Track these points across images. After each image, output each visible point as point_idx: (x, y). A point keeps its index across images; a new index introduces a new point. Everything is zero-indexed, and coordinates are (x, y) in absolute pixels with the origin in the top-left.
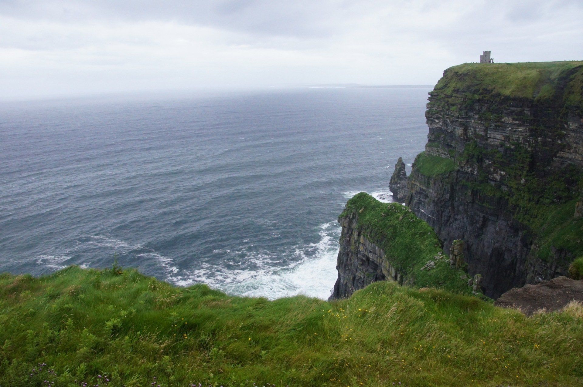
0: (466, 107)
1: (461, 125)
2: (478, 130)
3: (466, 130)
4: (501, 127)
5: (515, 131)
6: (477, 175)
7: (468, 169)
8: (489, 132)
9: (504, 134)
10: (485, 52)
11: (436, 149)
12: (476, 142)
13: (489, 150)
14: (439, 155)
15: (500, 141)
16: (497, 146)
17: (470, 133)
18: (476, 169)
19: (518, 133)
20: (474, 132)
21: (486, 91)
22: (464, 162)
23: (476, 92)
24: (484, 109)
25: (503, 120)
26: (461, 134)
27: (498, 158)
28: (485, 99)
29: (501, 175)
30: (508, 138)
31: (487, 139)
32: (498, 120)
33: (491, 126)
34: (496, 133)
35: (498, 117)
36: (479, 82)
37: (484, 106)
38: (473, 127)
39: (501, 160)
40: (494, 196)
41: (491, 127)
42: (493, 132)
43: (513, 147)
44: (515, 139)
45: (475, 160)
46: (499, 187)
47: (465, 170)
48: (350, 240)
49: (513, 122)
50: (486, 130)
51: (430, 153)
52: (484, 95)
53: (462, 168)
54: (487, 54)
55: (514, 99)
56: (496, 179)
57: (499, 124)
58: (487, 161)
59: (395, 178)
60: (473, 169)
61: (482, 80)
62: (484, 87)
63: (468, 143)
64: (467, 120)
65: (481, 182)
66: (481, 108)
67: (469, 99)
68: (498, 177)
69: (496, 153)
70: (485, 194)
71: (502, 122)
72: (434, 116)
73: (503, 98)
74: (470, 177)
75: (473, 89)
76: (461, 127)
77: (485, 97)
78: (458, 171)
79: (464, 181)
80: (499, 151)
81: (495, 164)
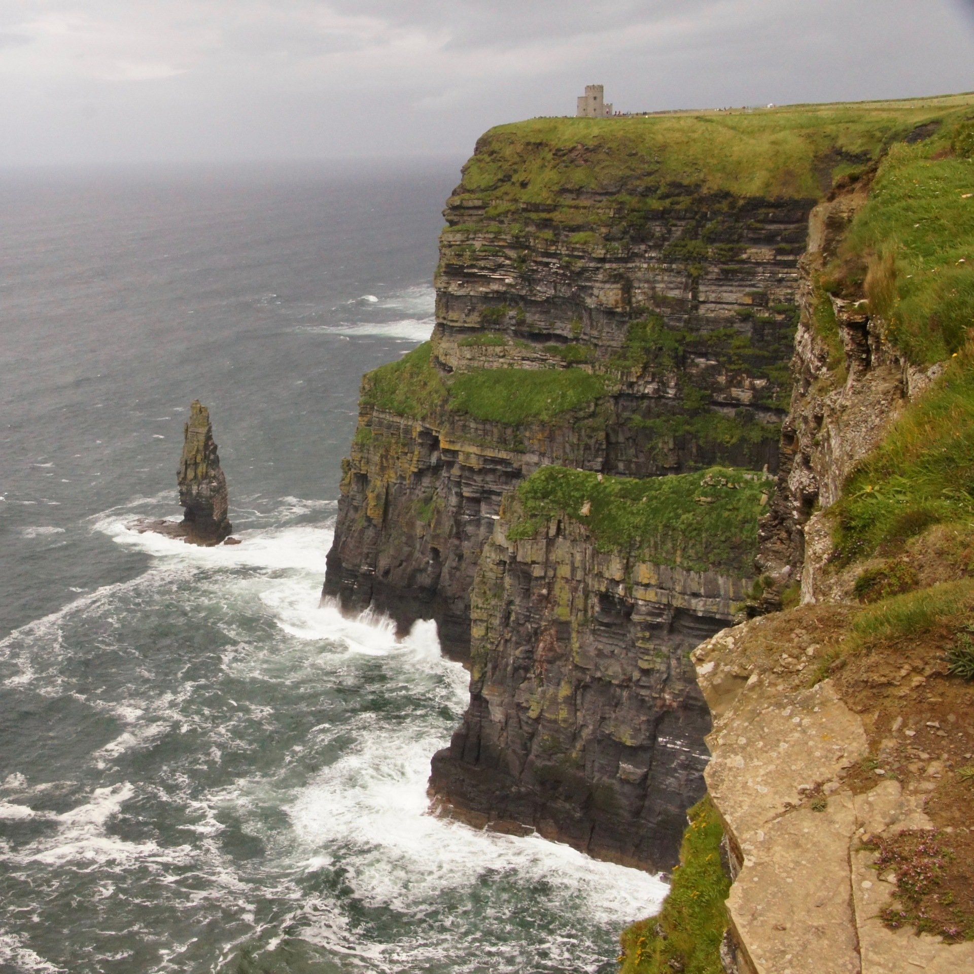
0: (625, 232)
1: (616, 278)
2: (660, 286)
3: (627, 289)
4: (741, 273)
5: (780, 281)
6: (676, 398)
7: (645, 387)
8: (701, 288)
9: (747, 290)
10: (589, 88)
11: (498, 349)
12: (660, 317)
13: (704, 333)
14: (510, 365)
15: (736, 307)
16: (730, 321)
17: (639, 297)
18: (673, 384)
19: (789, 284)
20: (650, 293)
21: (678, 188)
22: (636, 370)
23: (649, 191)
24: (678, 232)
25: (744, 256)
26: (617, 302)
27: (738, 348)
28: (677, 207)
29: (753, 387)
30: (761, 300)
31: (696, 308)
32: (733, 256)
33: (707, 273)
34: (724, 288)
35: (731, 249)
36: (654, 167)
37: (675, 225)
38: (647, 281)
39: (748, 352)
40: (743, 440)
41: (709, 277)
42: (714, 288)
43: (779, 318)
44: (782, 298)
45: (667, 361)
46: (749, 419)
47: (638, 391)
49: (779, 258)
50: (693, 284)
51: (475, 364)
52: (676, 199)
53: (631, 385)
55: (778, 204)
56: (738, 400)
57: (732, 266)
58: (702, 360)
60: (664, 385)
61: (658, 162)
62: (669, 179)
63: (635, 322)
64: (630, 265)
65: (694, 413)
66: (669, 231)
67: (633, 210)
68: (745, 396)
69: (730, 336)
70: (715, 439)
71: (743, 262)
72: (482, 263)
73: (741, 202)
74: (653, 405)
75: (641, 185)
76: (614, 283)
77: (678, 203)
78: (617, 397)
79: (637, 418)
80: (739, 333)
81: (731, 362)
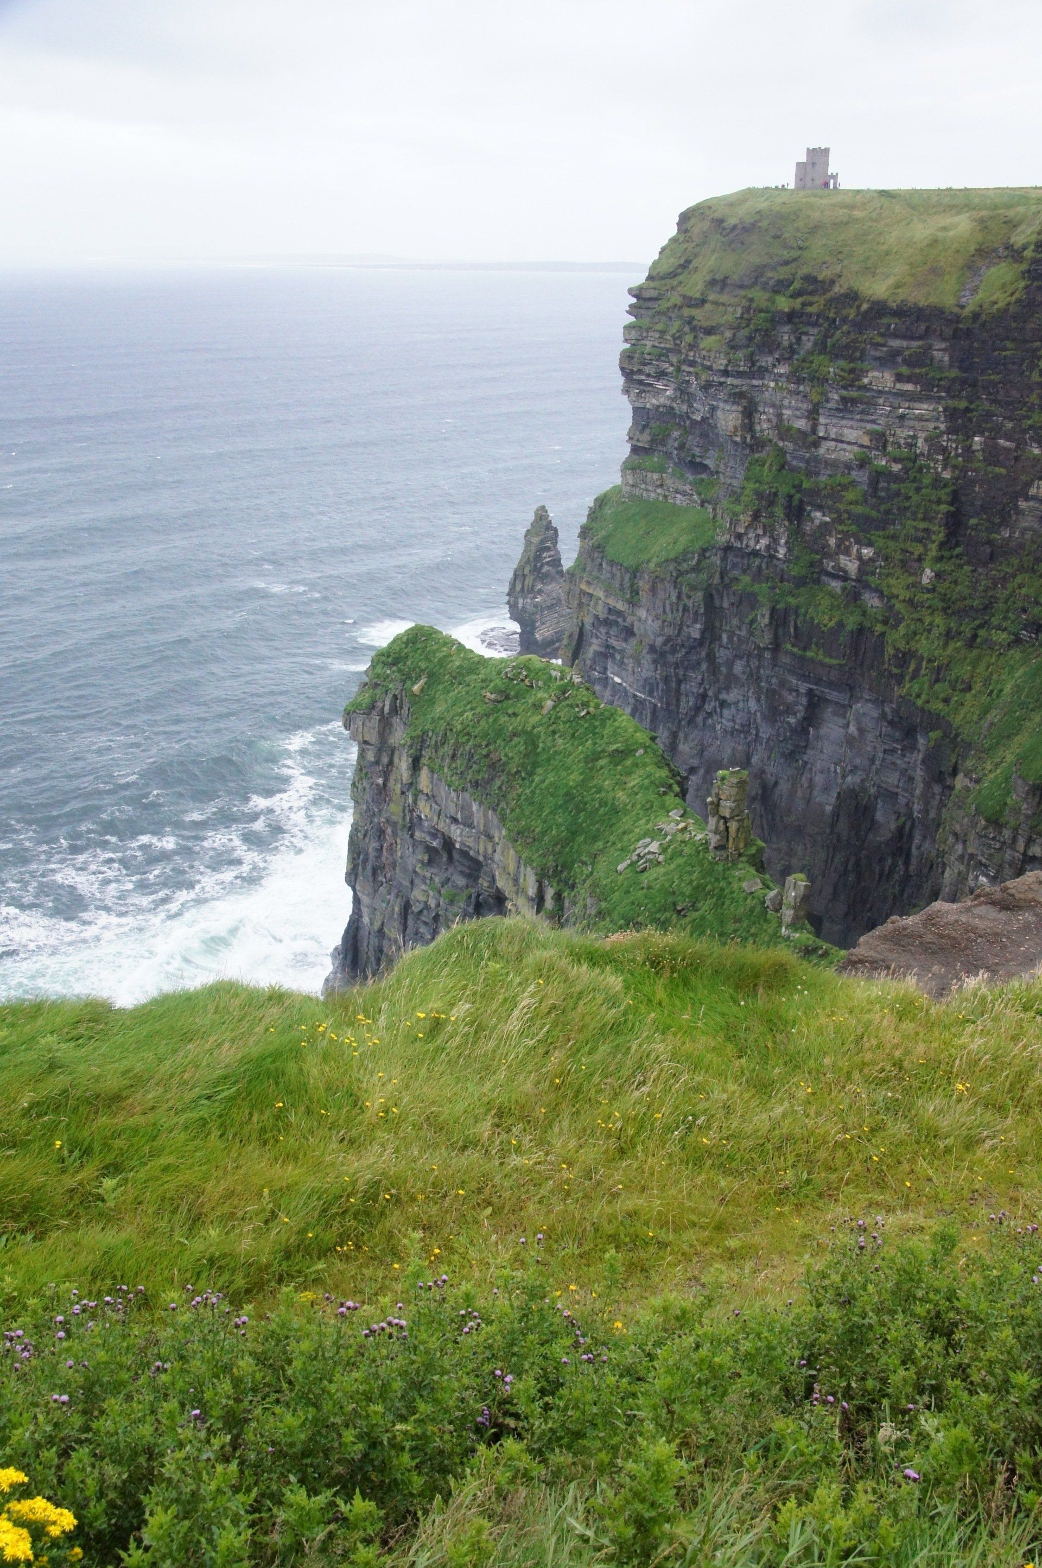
0: (750, 339)
1: (737, 396)
2: (787, 413)
3: (749, 413)
4: (862, 403)
5: (902, 417)
6: (787, 561)
7: (758, 542)
8: (822, 420)
9: (869, 426)
10: (812, 153)
11: (656, 476)
12: (782, 452)
13: (823, 478)
14: (665, 497)
15: (856, 449)
16: (848, 467)
17: (764, 426)
18: (783, 541)
19: (911, 423)
20: (775, 420)
21: (814, 285)
22: (745, 519)
23: (780, 287)
24: (808, 343)
25: (866, 381)
26: (735, 427)
27: (851, 503)
28: (809, 309)
29: (860, 557)
30: (880, 440)
31: (816, 444)
32: (852, 379)
33: (827, 401)
34: (844, 422)
35: (852, 371)
36: (794, 254)
37: (807, 334)
38: (773, 406)
39: (859, 509)
40: (841, 625)
41: (829, 405)
42: (834, 421)
43: (896, 467)
44: (902, 441)
45: (779, 511)
46: (854, 597)
47: (747, 546)
48: (385, 785)
49: (898, 386)
50: (813, 415)
51: (637, 492)
52: (810, 298)
53: (739, 537)
54: (818, 157)
55: (900, 312)
56: (846, 572)
57: (854, 394)
58: (818, 514)
59: (524, 576)
60: (775, 540)
61: (800, 248)
62: (805, 270)
63: (757, 456)
64: (755, 382)
65: (801, 582)
66: (799, 340)
67: (761, 311)
68: (852, 567)
69: (844, 487)
70: (812, 618)
71: (864, 388)
72: (647, 369)
73: (865, 306)
74: (764, 566)
75: (774, 276)
76: (734, 403)
77: (811, 304)
78: (728, 548)
79: (746, 579)
80: (853, 483)
81: (841, 522)
